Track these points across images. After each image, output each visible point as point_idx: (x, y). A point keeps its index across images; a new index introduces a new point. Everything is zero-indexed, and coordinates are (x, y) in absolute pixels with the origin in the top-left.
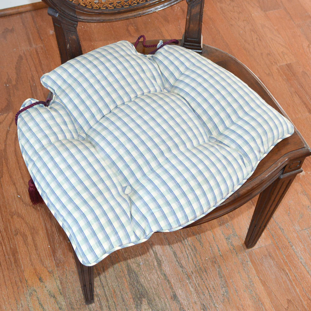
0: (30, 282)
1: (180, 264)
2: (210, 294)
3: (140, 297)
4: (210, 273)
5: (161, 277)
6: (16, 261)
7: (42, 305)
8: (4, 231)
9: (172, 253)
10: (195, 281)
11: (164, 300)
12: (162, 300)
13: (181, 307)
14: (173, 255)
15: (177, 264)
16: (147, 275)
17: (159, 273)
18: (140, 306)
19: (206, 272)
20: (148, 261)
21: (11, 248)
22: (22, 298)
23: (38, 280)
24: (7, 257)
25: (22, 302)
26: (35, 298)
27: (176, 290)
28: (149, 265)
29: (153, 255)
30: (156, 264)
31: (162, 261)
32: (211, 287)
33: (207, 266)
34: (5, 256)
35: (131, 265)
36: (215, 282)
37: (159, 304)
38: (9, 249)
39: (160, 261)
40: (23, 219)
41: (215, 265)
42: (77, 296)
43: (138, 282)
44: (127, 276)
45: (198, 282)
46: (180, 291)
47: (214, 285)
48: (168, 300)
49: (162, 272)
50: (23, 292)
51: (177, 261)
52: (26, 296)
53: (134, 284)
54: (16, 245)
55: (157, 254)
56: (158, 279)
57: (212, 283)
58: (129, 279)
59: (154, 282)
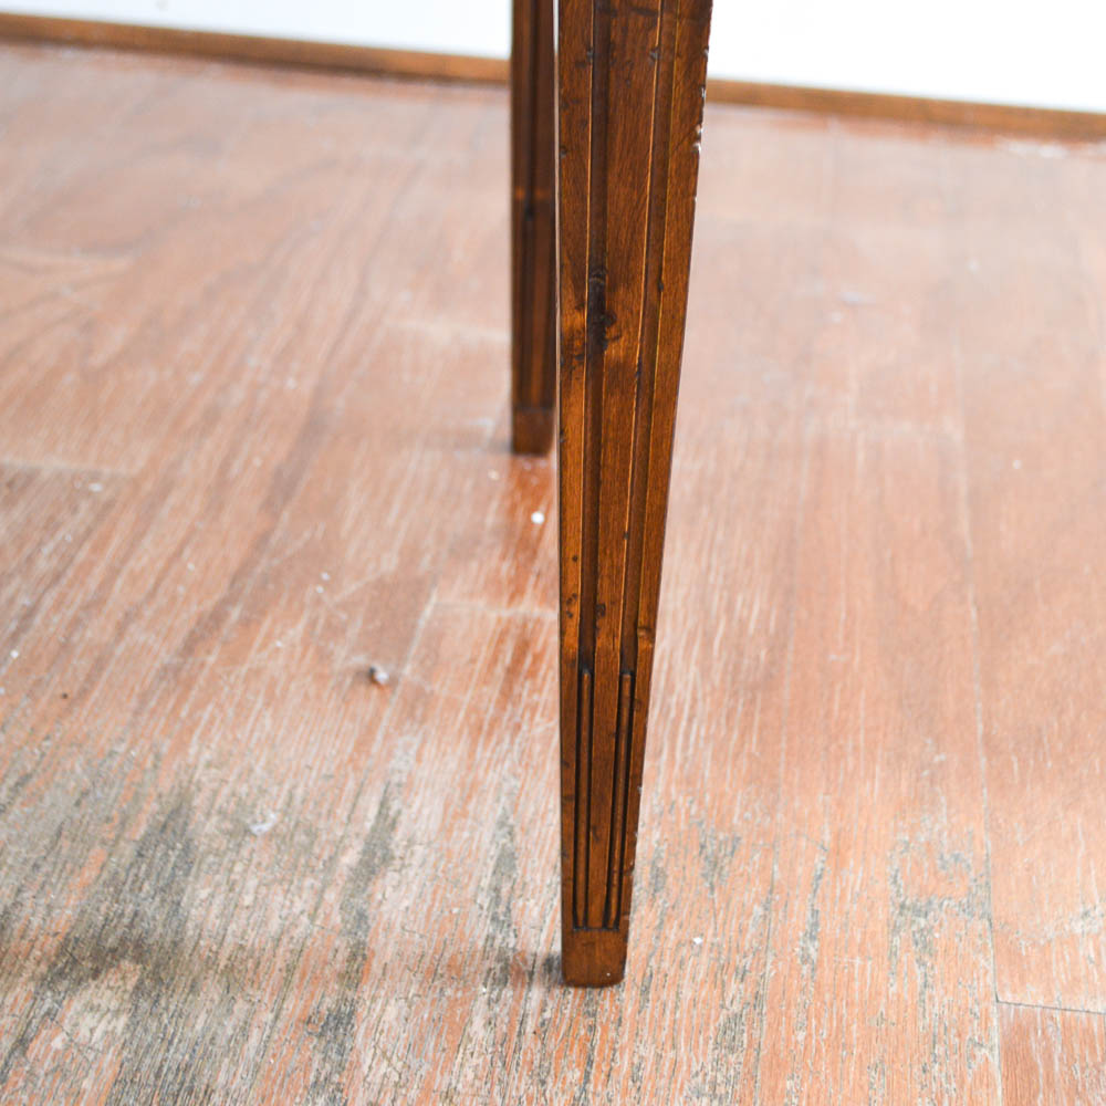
1: (502, 909)
2: (584, 1090)
3: (113, 951)
4: (664, 1005)
5: (327, 916)
9: (494, 852)
11: (252, 1013)
12: (240, 1007)
13: (336, 1078)
14: (492, 863)
15: (484, 899)
16: (252, 883)
17: (331, 896)
18: (79, 981)
19: (645, 991)
20: (313, 834)
27: (374, 999)
28: (307, 849)
29: (368, 825)
30: (350, 858)
31: (397, 863)
32: (623, 1064)
33: (672, 973)
35: (199, 816)
37: (203, 1016)
39: (387, 859)
41: (733, 987)
43: (168, 889)
44: (128, 851)
45: (547, 1015)
46: (391, 1009)
47: (648, 1066)
48: (277, 1017)
49: (358, 901)
51: (497, 890)
53: (136, 889)
55: (393, 826)
56: (305, 919)
57: (647, 1052)
58: (126, 861)
59: (264, 923)
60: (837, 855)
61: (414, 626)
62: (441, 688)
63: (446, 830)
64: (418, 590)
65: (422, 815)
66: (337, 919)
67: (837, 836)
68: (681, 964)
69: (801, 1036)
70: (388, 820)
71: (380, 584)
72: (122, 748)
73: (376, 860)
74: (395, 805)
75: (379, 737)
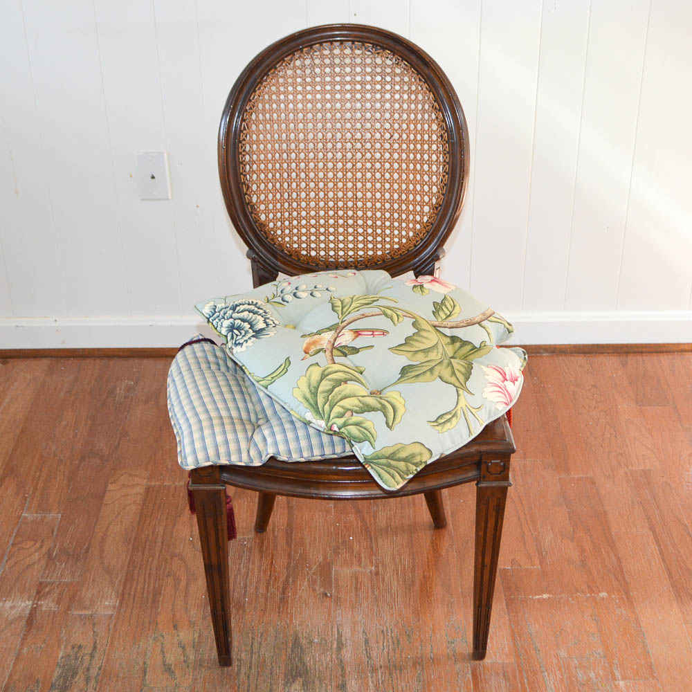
0: (160, 627)
1: (368, 654)
3: (295, 676)
4: (405, 673)
5: (334, 661)
6: (155, 602)
7: (163, 653)
8: (155, 569)
9: (364, 640)
10: (380, 676)
11: (327, 687)
12: (324, 685)
14: (364, 643)
15: (364, 652)
16: (317, 655)
17: (334, 656)
18: (291, 684)
19: (401, 670)
20: (326, 641)
21: (154, 587)
22: (142, 640)
23: (171, 626)
24: (145, 595)
25: (141, 643)
26: (159, 644)
27: (349, 680)
28: (326, 645)
29: (336, 636)
30: (335, 646)
31: (345, 645)
33: (405, 665)
34: (143, 593)
35: (301, 639)
36: (408, 684)
37: (317, 689)
38: (151, 588)
39: (343, 645)
40: (185, 563)
41: (418, 667)
42: (213, 654)
43: (301, 659)
44: (289, 650)
45: (383, 679)
46: (353, 682)
47: (404, 689)
48: (331, 687)
49: (339, 656)
50: (147, 634)
51: (366, 649)
52: (149, 639)
53: (295, 660)
54: (162, 586)
56: (330, 663)
57: (404, 684)
58: (290, 653)
59: (322, 664)
60: (434, 630)
61: (331, 578)
62: (342, 595)
63: (352, 635)
64: (330, 567)
65: (347, 632)
66: (336, 661)
67: (433, 625)
68: (407, 663)
69: (433, 677)
70: (340, 635)
71: (320, 566)
72: (279, 623)
73: (340, 646)
74: (340, 631)
75: (332, 612)
